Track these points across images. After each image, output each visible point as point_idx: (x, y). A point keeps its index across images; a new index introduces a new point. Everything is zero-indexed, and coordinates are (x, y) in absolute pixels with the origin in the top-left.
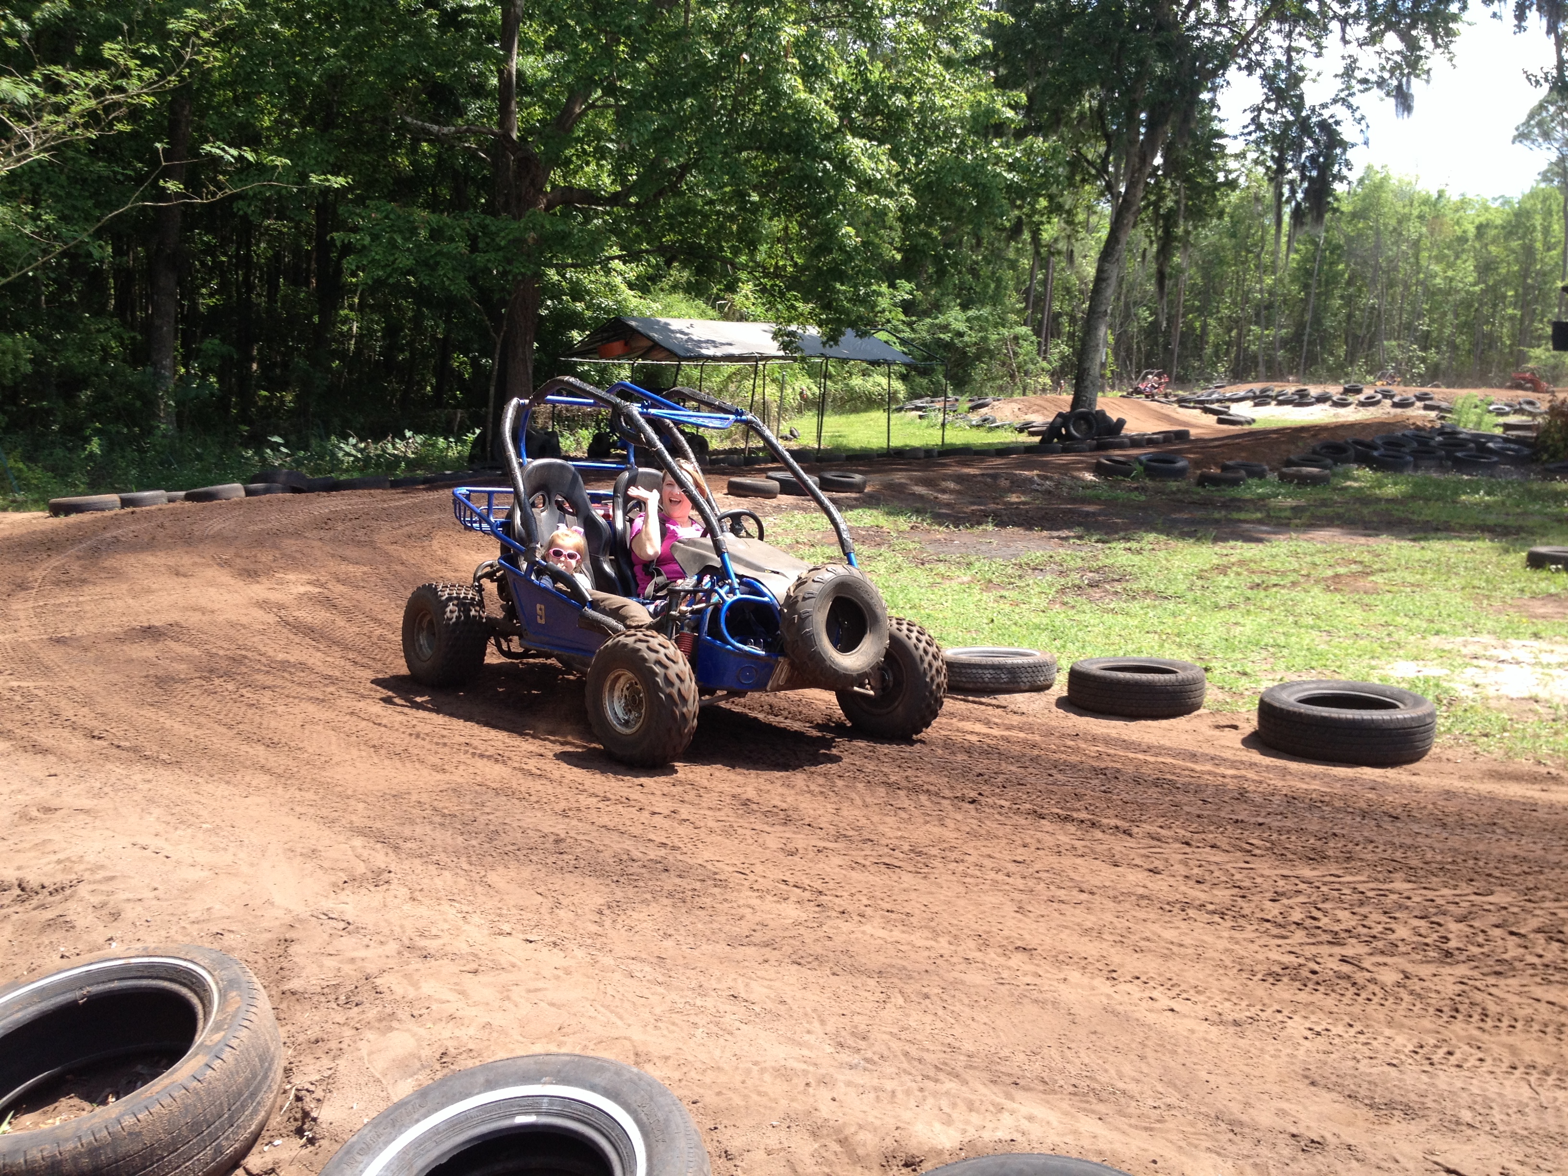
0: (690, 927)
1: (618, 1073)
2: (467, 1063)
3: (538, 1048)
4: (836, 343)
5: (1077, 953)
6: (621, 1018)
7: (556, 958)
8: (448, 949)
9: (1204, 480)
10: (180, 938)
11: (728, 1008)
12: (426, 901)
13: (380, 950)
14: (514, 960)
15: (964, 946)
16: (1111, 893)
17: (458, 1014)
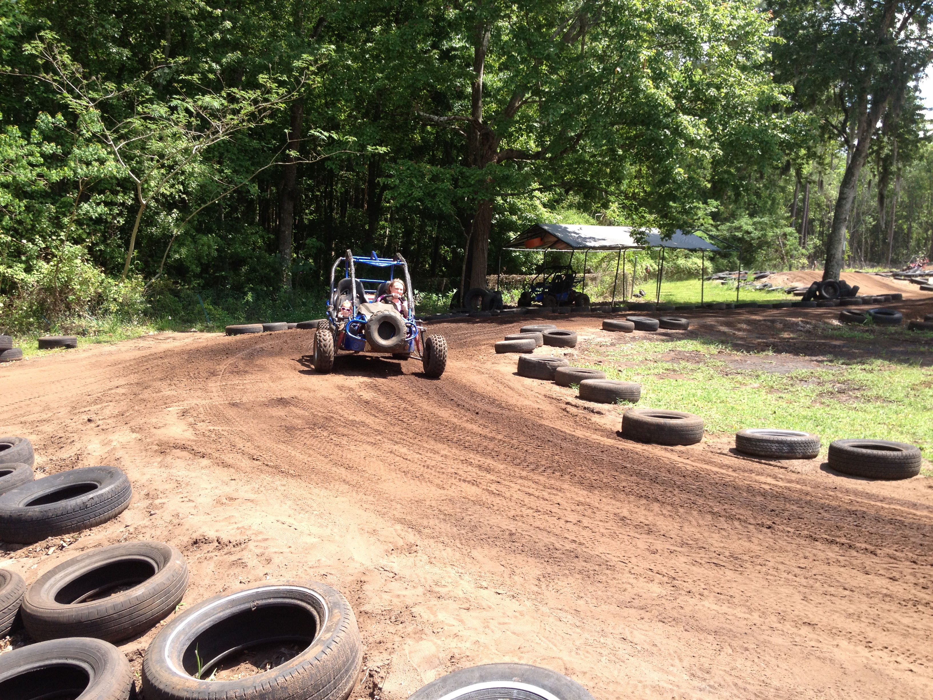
0: (594, 593)
1: (559, 679)
2: (466, 664)
3: (507, 659)
4: (670, 238)
5: (844, 629)
6: (555, 645)
7: (514, 605)
8: (452, 594)
9: (912, 326)
10: (303, 576)
11: (620, 646)
12: (438, 564)
13: (414, 591)
14: (490, 604)
15: (769, 619)
16: (865, 592)
17: (460, 634)
